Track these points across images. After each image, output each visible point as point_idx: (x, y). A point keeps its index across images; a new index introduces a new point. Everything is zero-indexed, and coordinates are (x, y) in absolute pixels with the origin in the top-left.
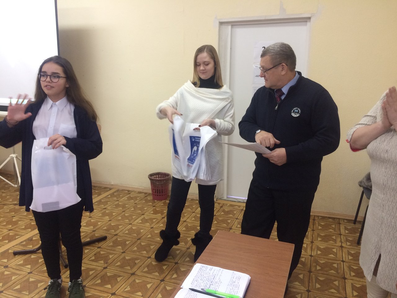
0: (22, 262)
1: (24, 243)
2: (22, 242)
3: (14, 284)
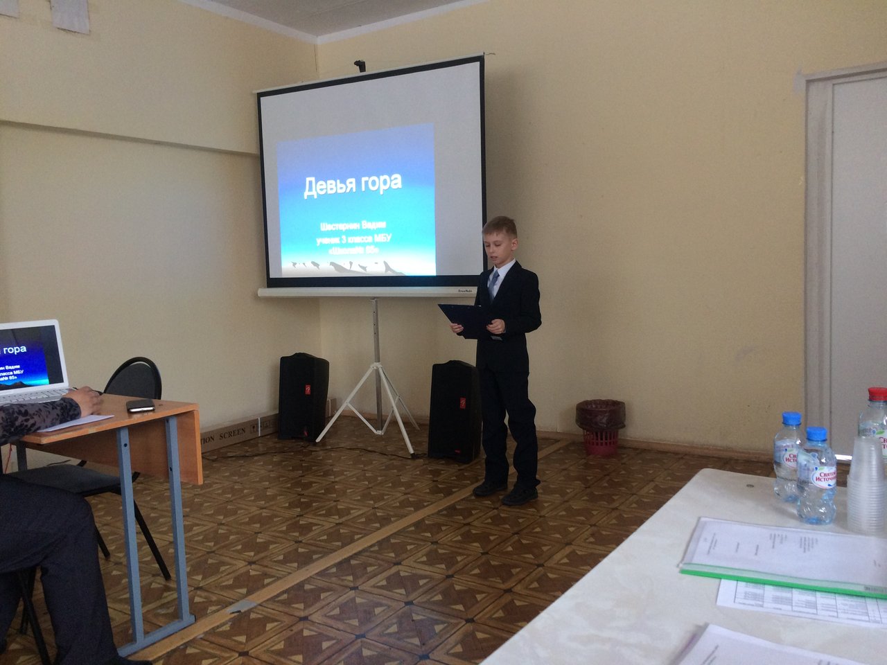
0: (459, 538)
1: (445, 512)
2: (439, 511)
3: (466, 568)
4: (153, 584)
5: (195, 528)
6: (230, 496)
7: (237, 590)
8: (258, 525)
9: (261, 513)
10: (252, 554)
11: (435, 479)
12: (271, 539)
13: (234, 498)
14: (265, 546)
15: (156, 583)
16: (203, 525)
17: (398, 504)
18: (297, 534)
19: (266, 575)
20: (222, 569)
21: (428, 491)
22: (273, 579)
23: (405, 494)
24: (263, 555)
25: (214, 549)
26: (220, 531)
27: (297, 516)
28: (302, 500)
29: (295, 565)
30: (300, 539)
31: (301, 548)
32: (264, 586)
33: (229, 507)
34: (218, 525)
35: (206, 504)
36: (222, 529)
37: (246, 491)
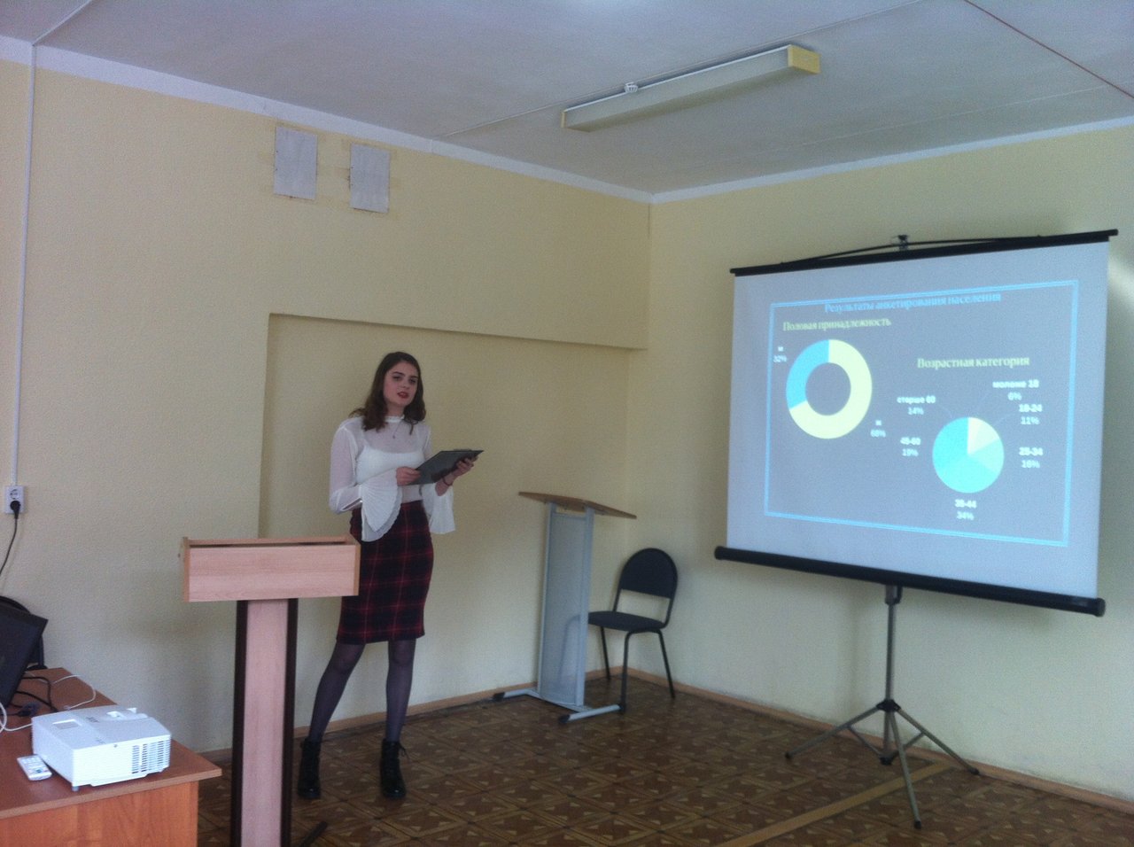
5: (441, 823)
6: (486, 783)
8: (514, 833)
9: (520, 816)
11: (747, 800)
13: (490, 787)
16: (450, 820)
17: (691, 831)
21: (733, 817)
23: (705, 817)
26: (470, 833)
27: (564, 828)
28: (573, 804)
33: (484, 800)
34: (470, 823)
35: (457, 792)
36: (472, 831)
37: (506, 780)
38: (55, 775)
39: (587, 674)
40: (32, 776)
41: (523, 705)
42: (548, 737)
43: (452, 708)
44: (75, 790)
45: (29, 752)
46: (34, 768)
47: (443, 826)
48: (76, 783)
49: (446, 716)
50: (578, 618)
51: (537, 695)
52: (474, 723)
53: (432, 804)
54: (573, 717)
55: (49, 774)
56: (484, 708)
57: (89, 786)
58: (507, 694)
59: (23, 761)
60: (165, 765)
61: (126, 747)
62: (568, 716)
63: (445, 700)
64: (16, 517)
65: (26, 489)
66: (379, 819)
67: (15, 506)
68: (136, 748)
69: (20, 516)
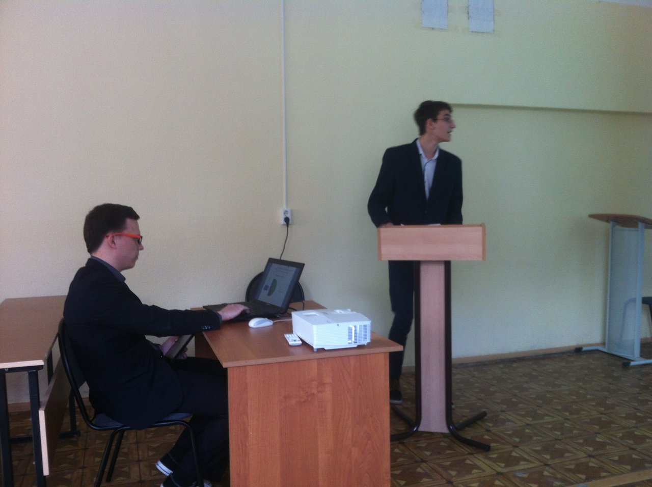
4: (513, 452)
6: (574, 397)
7: (579, 475)
8: (597, 427)
9: (600, 418)
10: (591, 449)
12: (609, 441)
13: (578, 400)
14: (602, 445)
15: (516, 452)
18: (631, 442)
19: (601, 469)
20: (567, 455)
22: (608, 474)
24: (601, 452)
25: (560, 438)
26: (566, 425)
27: (633, 427)
28: (638, 414)
29: (629, 467)
30: (634, 446)
31: (636, 455)
32: (600, 478)
33: (574, 407)
34: (565, 419)
35: (555, 401)
36: (567, 423)
37: (589, 396)
38: (304, 343)
39: (642, 340)
40: (291, 343)
41: (595, 356)
42: (615, 374)
43: (548, 354)
44: (315, 350)
45: (290, 331)
46: (292, 339)
47: (547, 419)
48: (315, 347)
49: (543, 359)
50: (634, 300)
51: (605, 350)
52: (564, 364)
53: (538, 406)
54: (632, 363)
55: (301, 342)
56: (569, 356)
57: (323, 349)
58: (584, 349)
59: (287, 336)
60: (368, 341)
61: (345, 326)
62: (629, 363)
63: (541, 350)
64: (288, 226)
65: (292, 211)
66: (504, 411)
67: (287, 220)
68: (350, 329)
69: (289, 226)
